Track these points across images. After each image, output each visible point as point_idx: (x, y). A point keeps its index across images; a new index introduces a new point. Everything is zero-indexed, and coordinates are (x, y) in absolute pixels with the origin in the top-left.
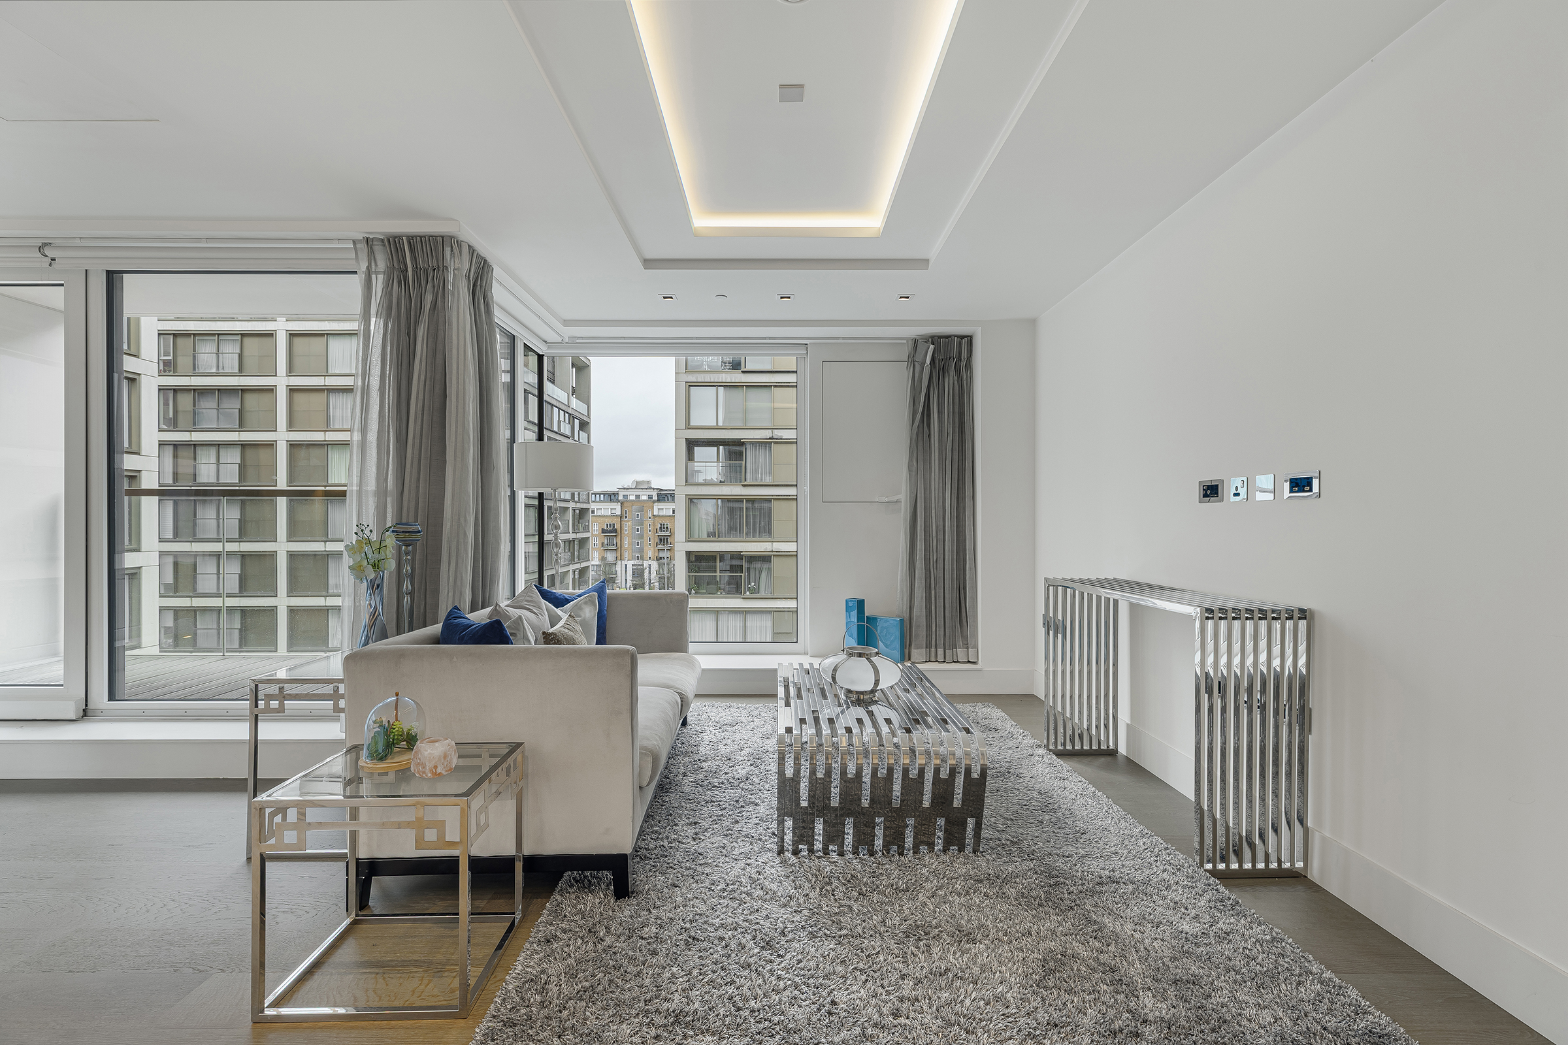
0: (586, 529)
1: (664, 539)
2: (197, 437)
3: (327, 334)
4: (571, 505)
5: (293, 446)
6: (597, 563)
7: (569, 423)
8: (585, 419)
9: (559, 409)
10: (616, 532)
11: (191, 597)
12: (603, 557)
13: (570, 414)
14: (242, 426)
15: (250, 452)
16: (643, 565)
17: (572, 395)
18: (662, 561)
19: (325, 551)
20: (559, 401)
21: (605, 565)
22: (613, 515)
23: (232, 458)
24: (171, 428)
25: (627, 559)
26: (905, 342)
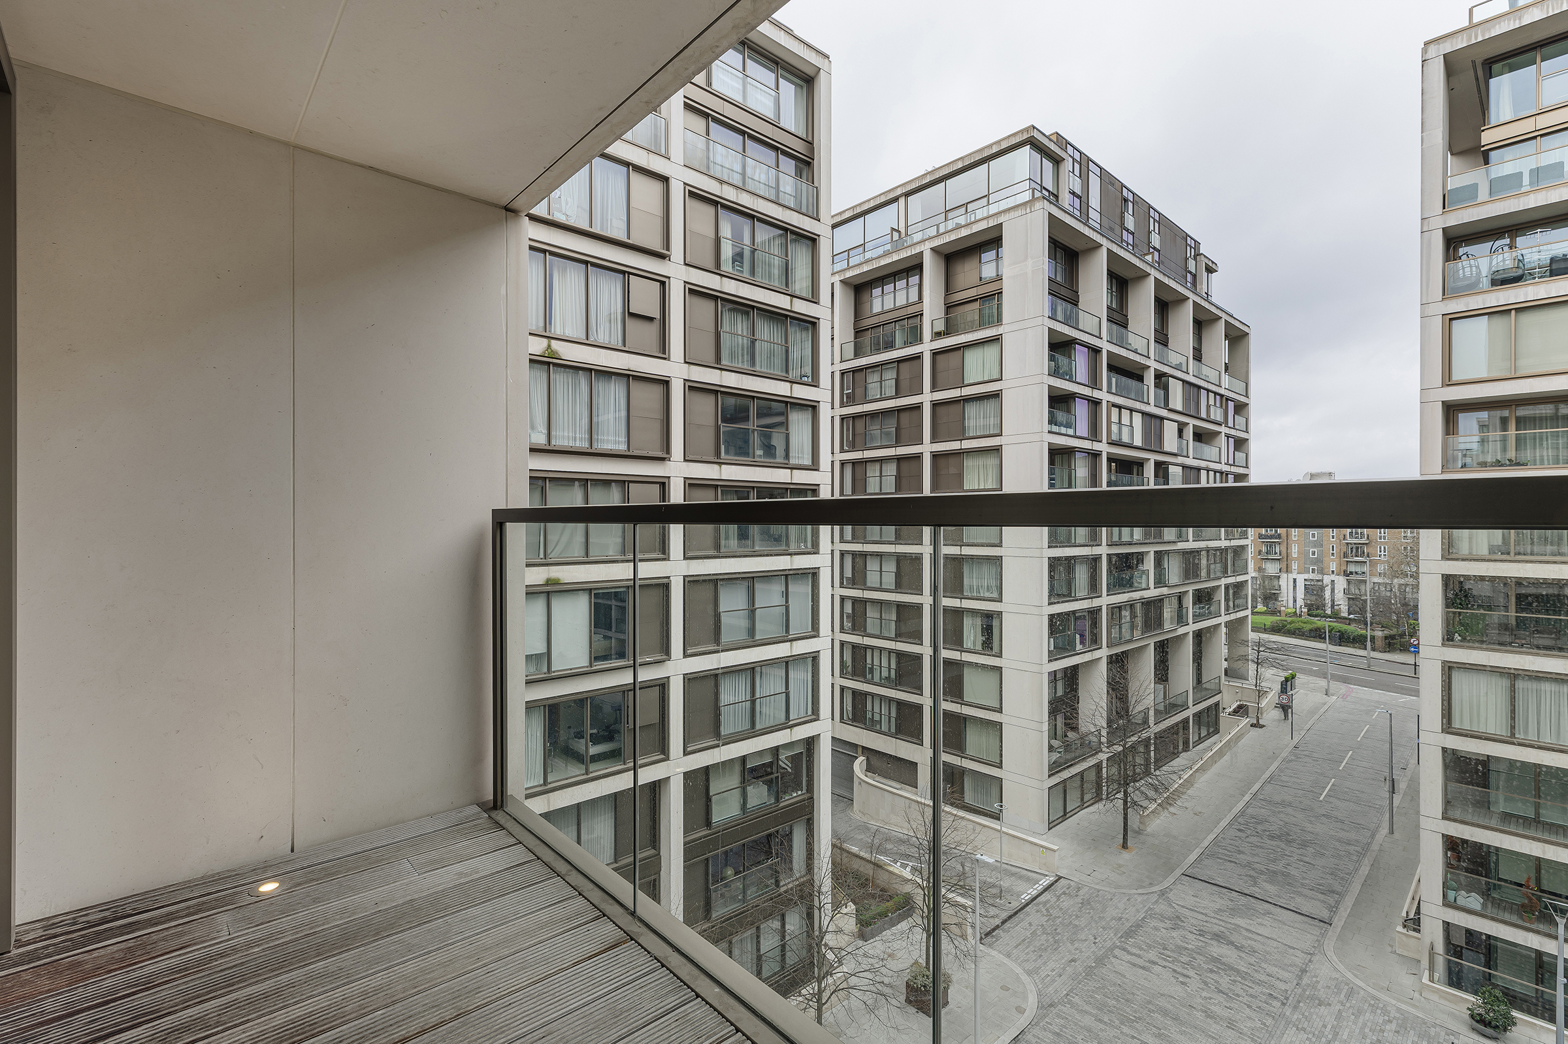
0: (1244, 535)
1: (1357, 548)
2: (868, 454)
3: (963, 347)
5: (935, 456)
7: (1221, 406)
8: (1243, 399)
10: (1280, 537)
11: (863, 590)
12: (1260, 568)
13: (1222, 396)
14: (898, 443)
15: (904, 465)
16: (1322, 581)
17: (1225, 371)
18: (1352, 577)
19: (961, 555)
20: (1208, 382)
21: (1264, 578)
23: (891, 470)
24: (851, 449)
25: (1296, 571)
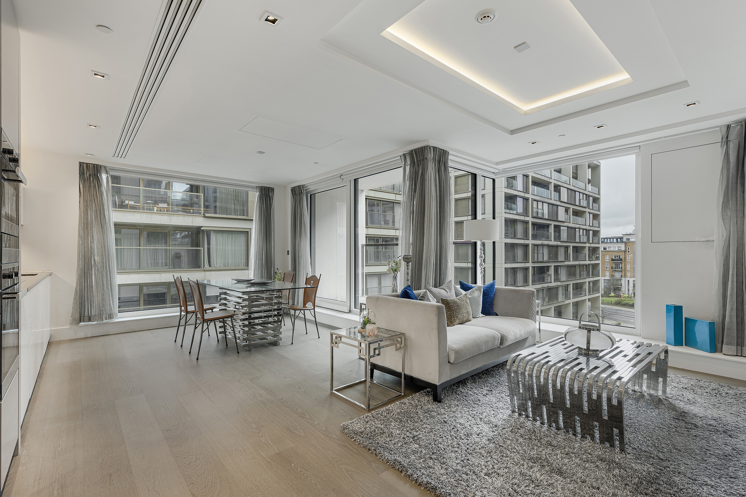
0: (597, 258)
4: (589, 245)
6: (608, 278)
7: (586, 199)
8: (597, 196)
9: (580, 192)
10: (621, 261)
12: (612, 275)
13: (586, 195)
17: (589, 183)
20: (580, 188)
21: (614, 280)
22: (620, 251)
25: (629, 277)
26: (718, 129)
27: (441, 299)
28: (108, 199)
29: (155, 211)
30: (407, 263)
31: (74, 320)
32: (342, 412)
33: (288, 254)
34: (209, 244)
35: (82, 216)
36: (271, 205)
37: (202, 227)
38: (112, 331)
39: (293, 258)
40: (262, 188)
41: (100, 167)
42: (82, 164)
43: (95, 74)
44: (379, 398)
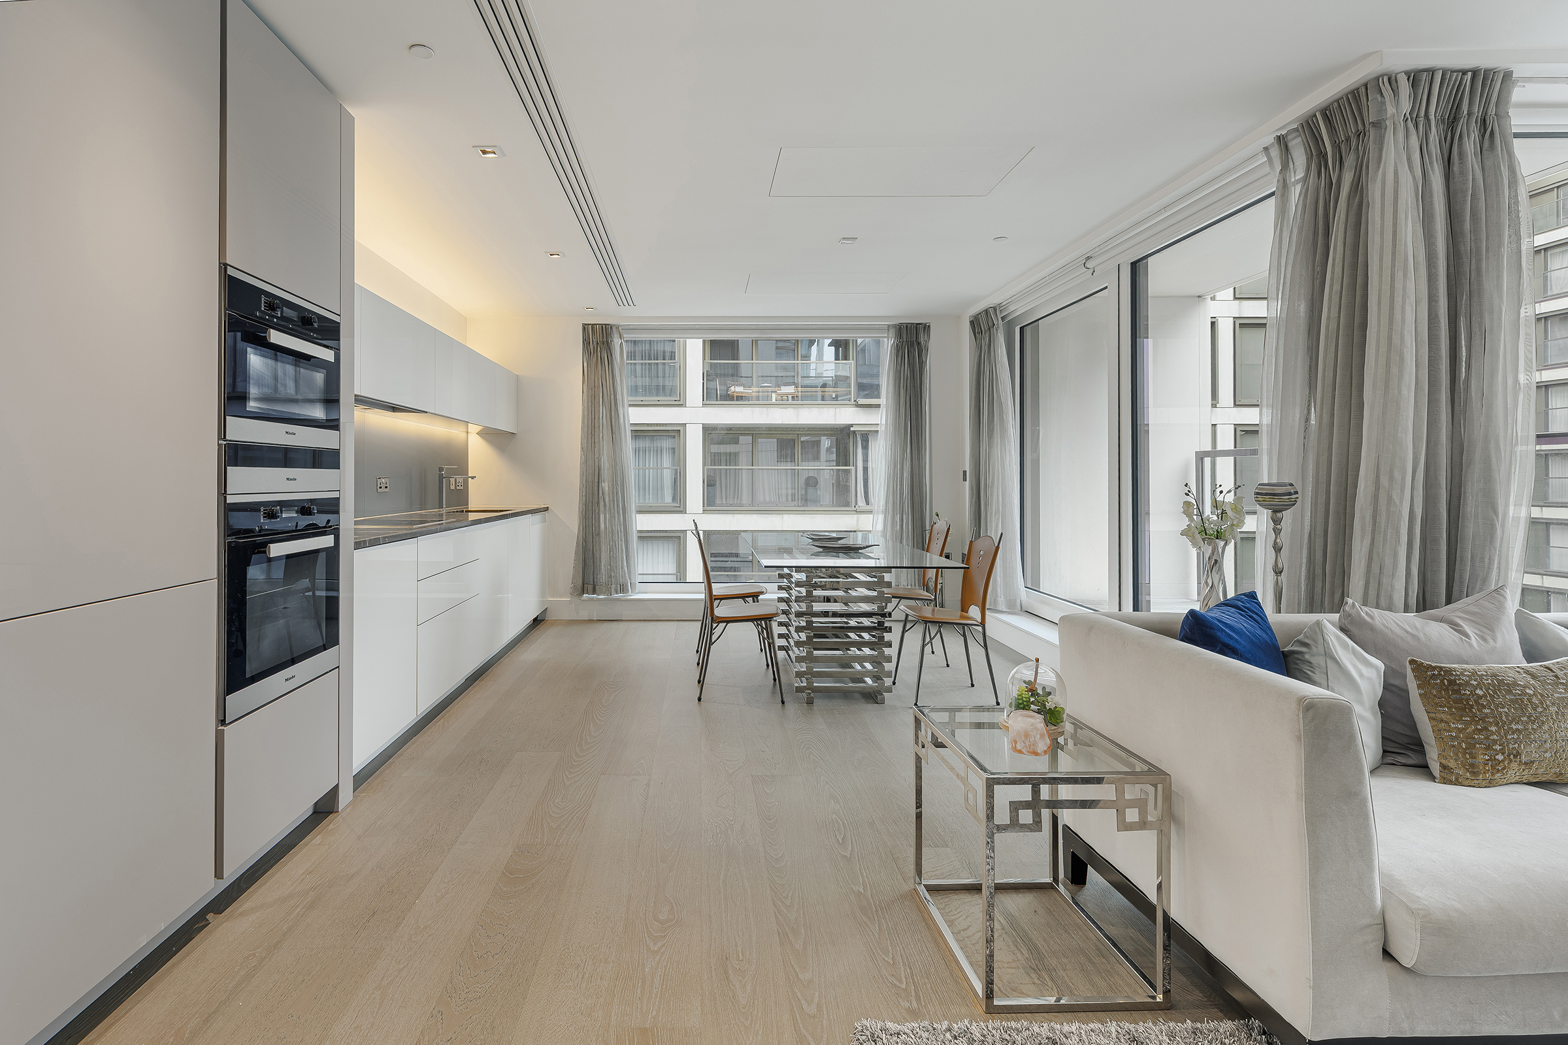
27: (1412, 662)
28: (623, 383)
29: (774, 400)
30: (1275, 512)
31: (575, 588)
32: (903, 975)
33: (965, 480)
34: (866, 460)
35: (586, 414)
36: (922, 364)
37: (852, 425)
38: (626, 614)
39: (974, 488)
40: (900, 327)
41: (611, 328)
42: (586, 326)
43: (484, 152)
44: (1062, 973)
